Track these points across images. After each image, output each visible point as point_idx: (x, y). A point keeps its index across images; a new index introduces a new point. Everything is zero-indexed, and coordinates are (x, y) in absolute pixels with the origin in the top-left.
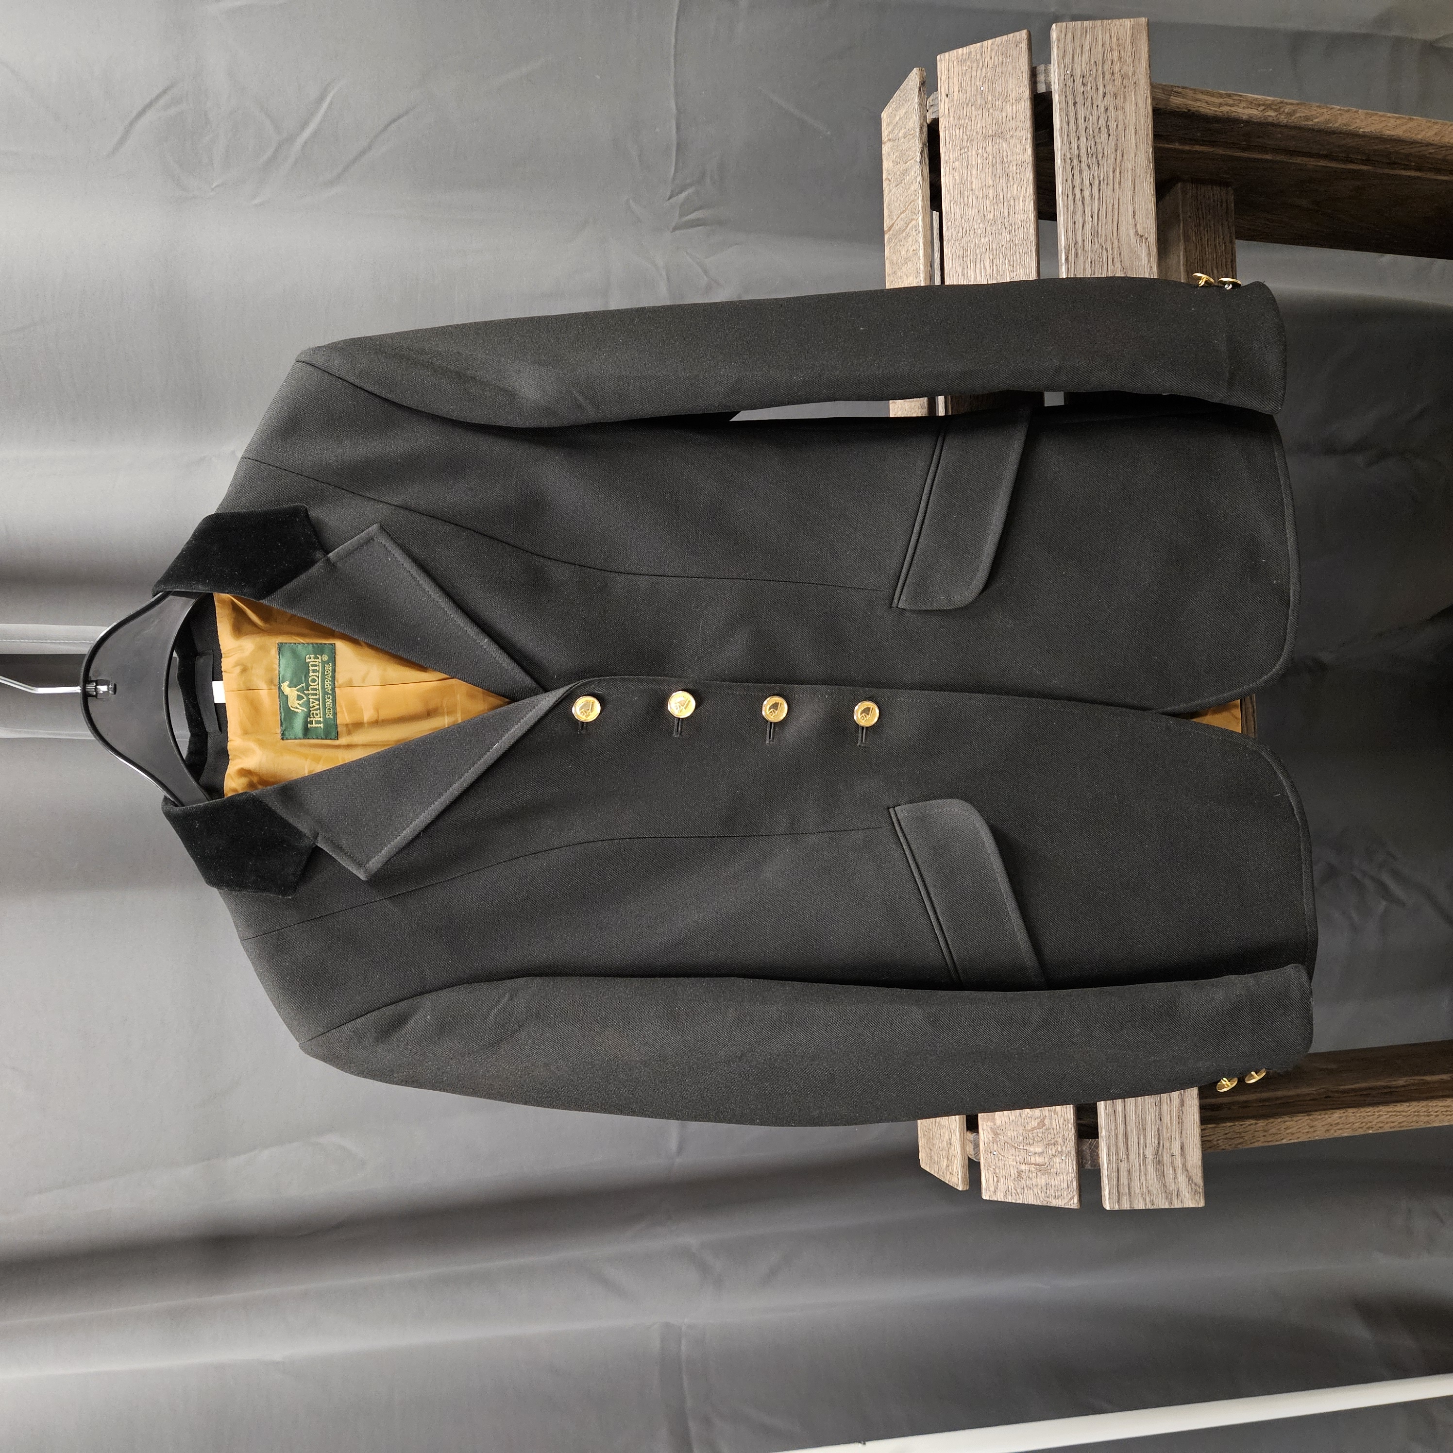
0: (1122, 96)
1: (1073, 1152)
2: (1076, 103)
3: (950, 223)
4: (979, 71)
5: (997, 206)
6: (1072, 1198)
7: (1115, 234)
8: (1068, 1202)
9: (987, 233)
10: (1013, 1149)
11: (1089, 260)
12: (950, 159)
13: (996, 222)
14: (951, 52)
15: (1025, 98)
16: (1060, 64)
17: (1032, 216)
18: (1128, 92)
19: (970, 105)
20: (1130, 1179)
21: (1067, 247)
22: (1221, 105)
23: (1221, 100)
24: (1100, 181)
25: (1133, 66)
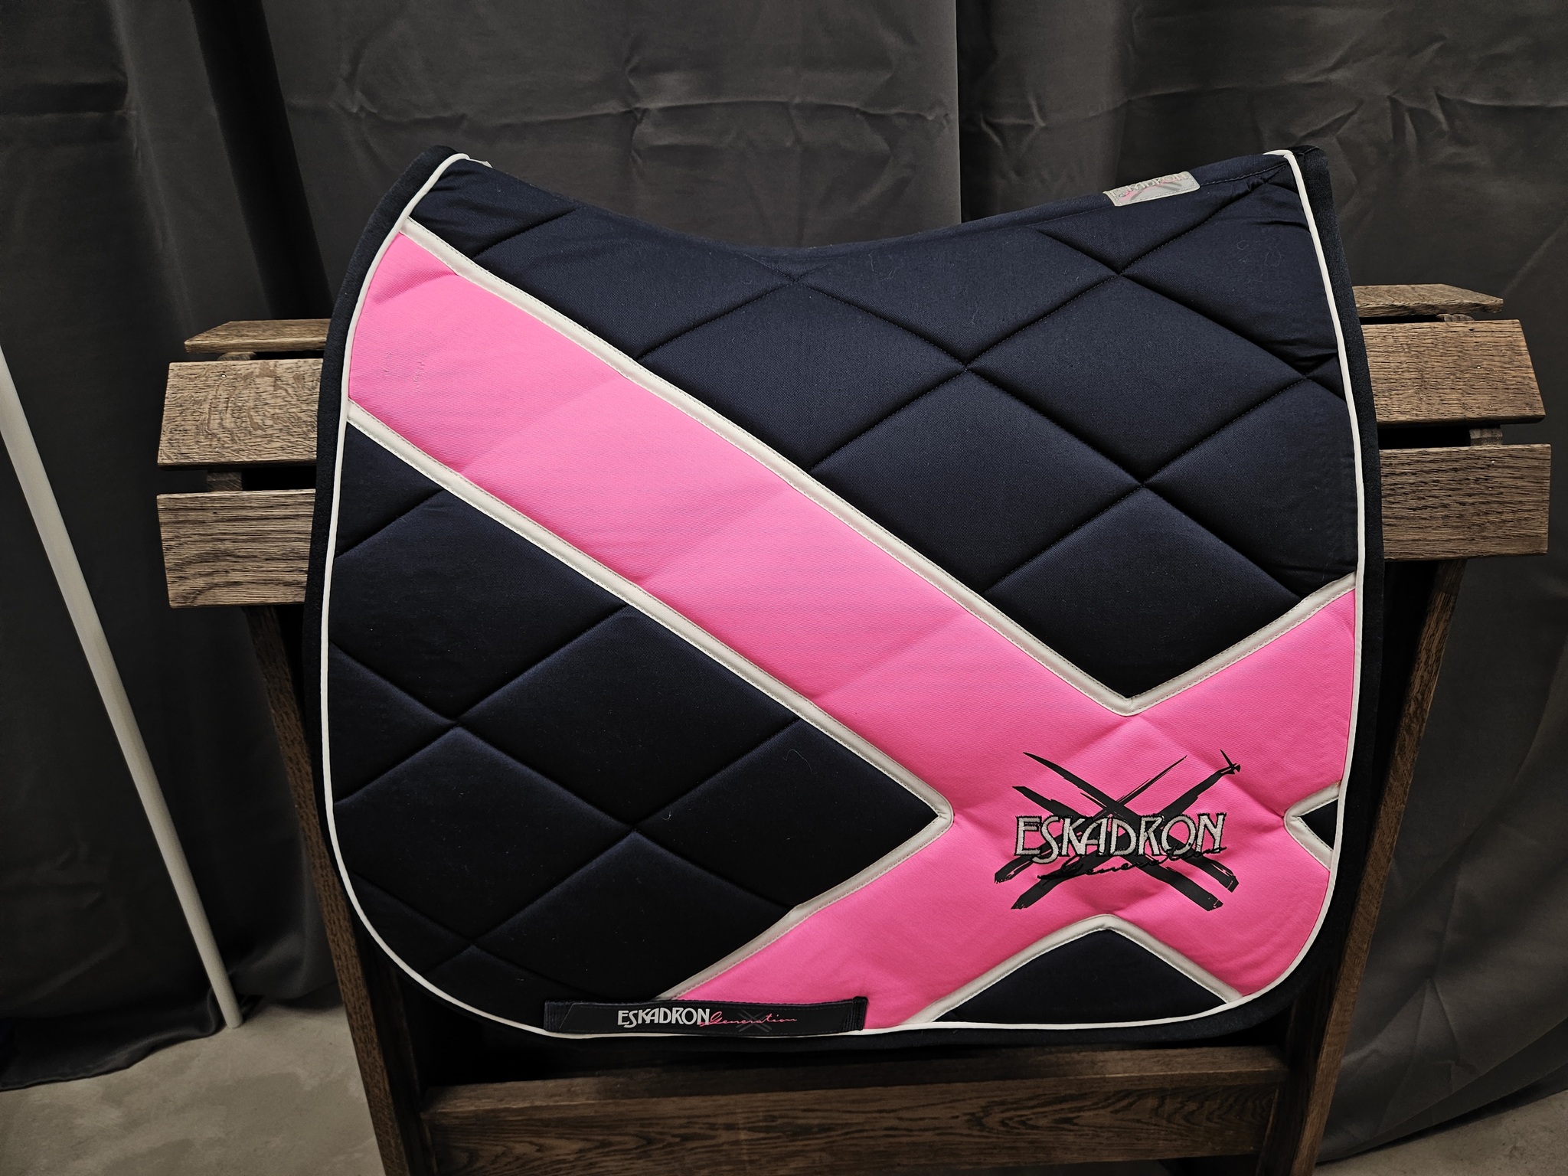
0: (1459, 524)
1: (223, 460)
2: (1456, 471)
4: (1498, 364)
6: (169, 458)
8: (165, 454)
10: (227, 396)
12: (1397, 333)
14: (1522, 333)
15: (1466, 414)
16: (1504, 452)
18: (1463, 532)
19: (1460, 354)
20: (194, 522)
22: (1429, 651)
23: (1434, 652)
25: (1493, 537)
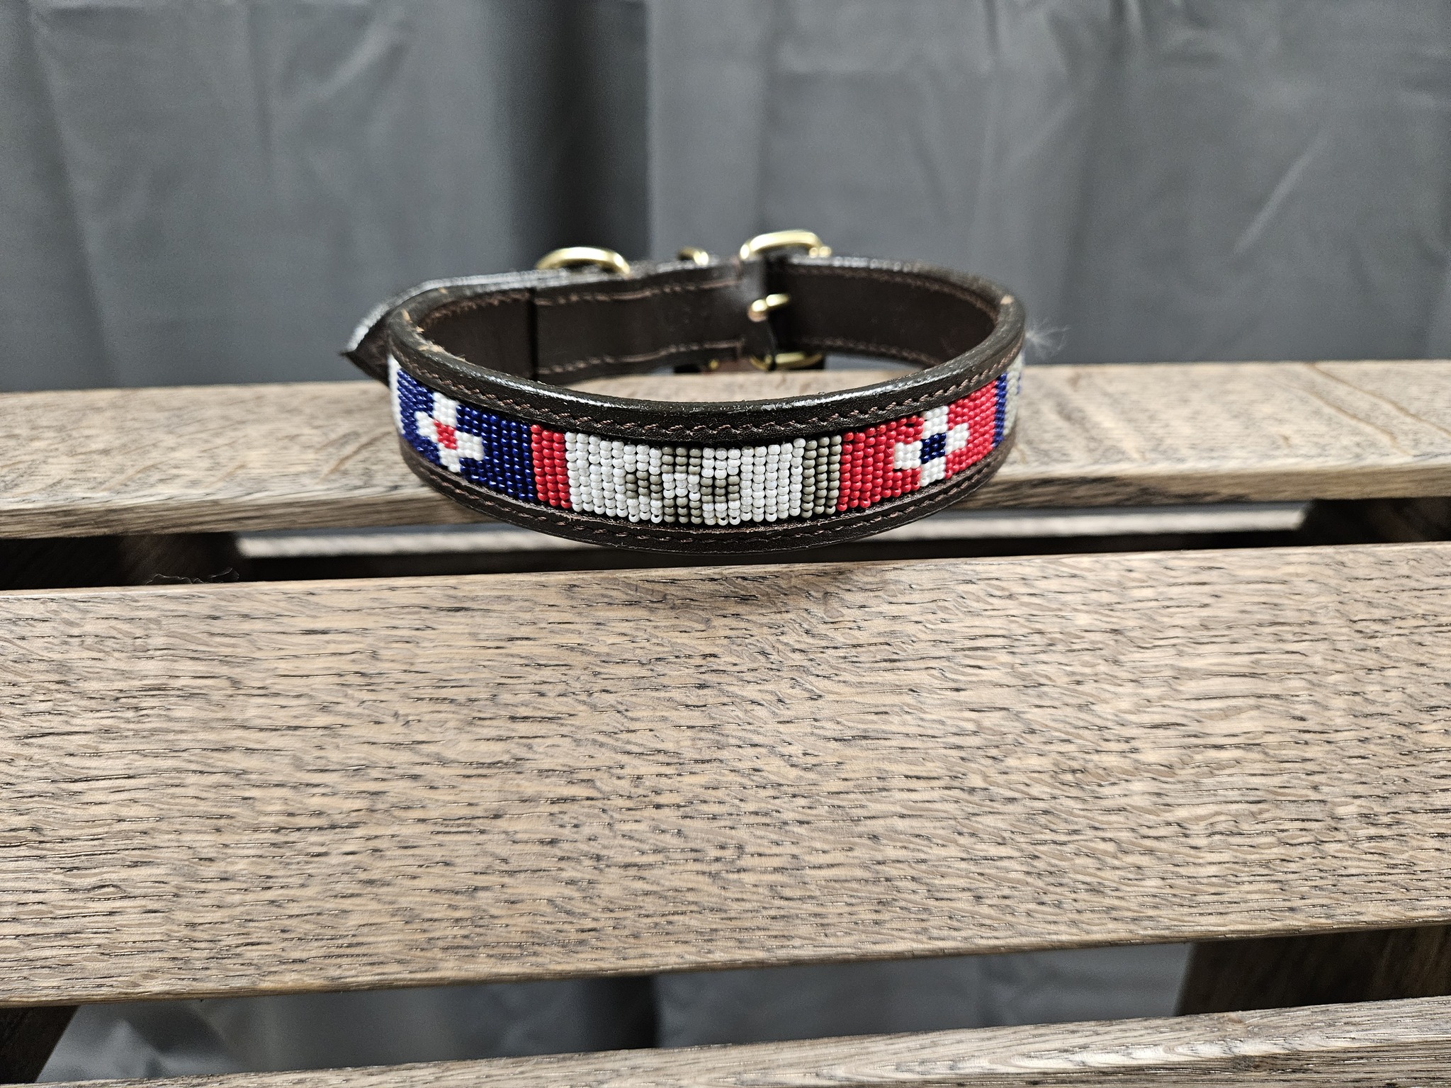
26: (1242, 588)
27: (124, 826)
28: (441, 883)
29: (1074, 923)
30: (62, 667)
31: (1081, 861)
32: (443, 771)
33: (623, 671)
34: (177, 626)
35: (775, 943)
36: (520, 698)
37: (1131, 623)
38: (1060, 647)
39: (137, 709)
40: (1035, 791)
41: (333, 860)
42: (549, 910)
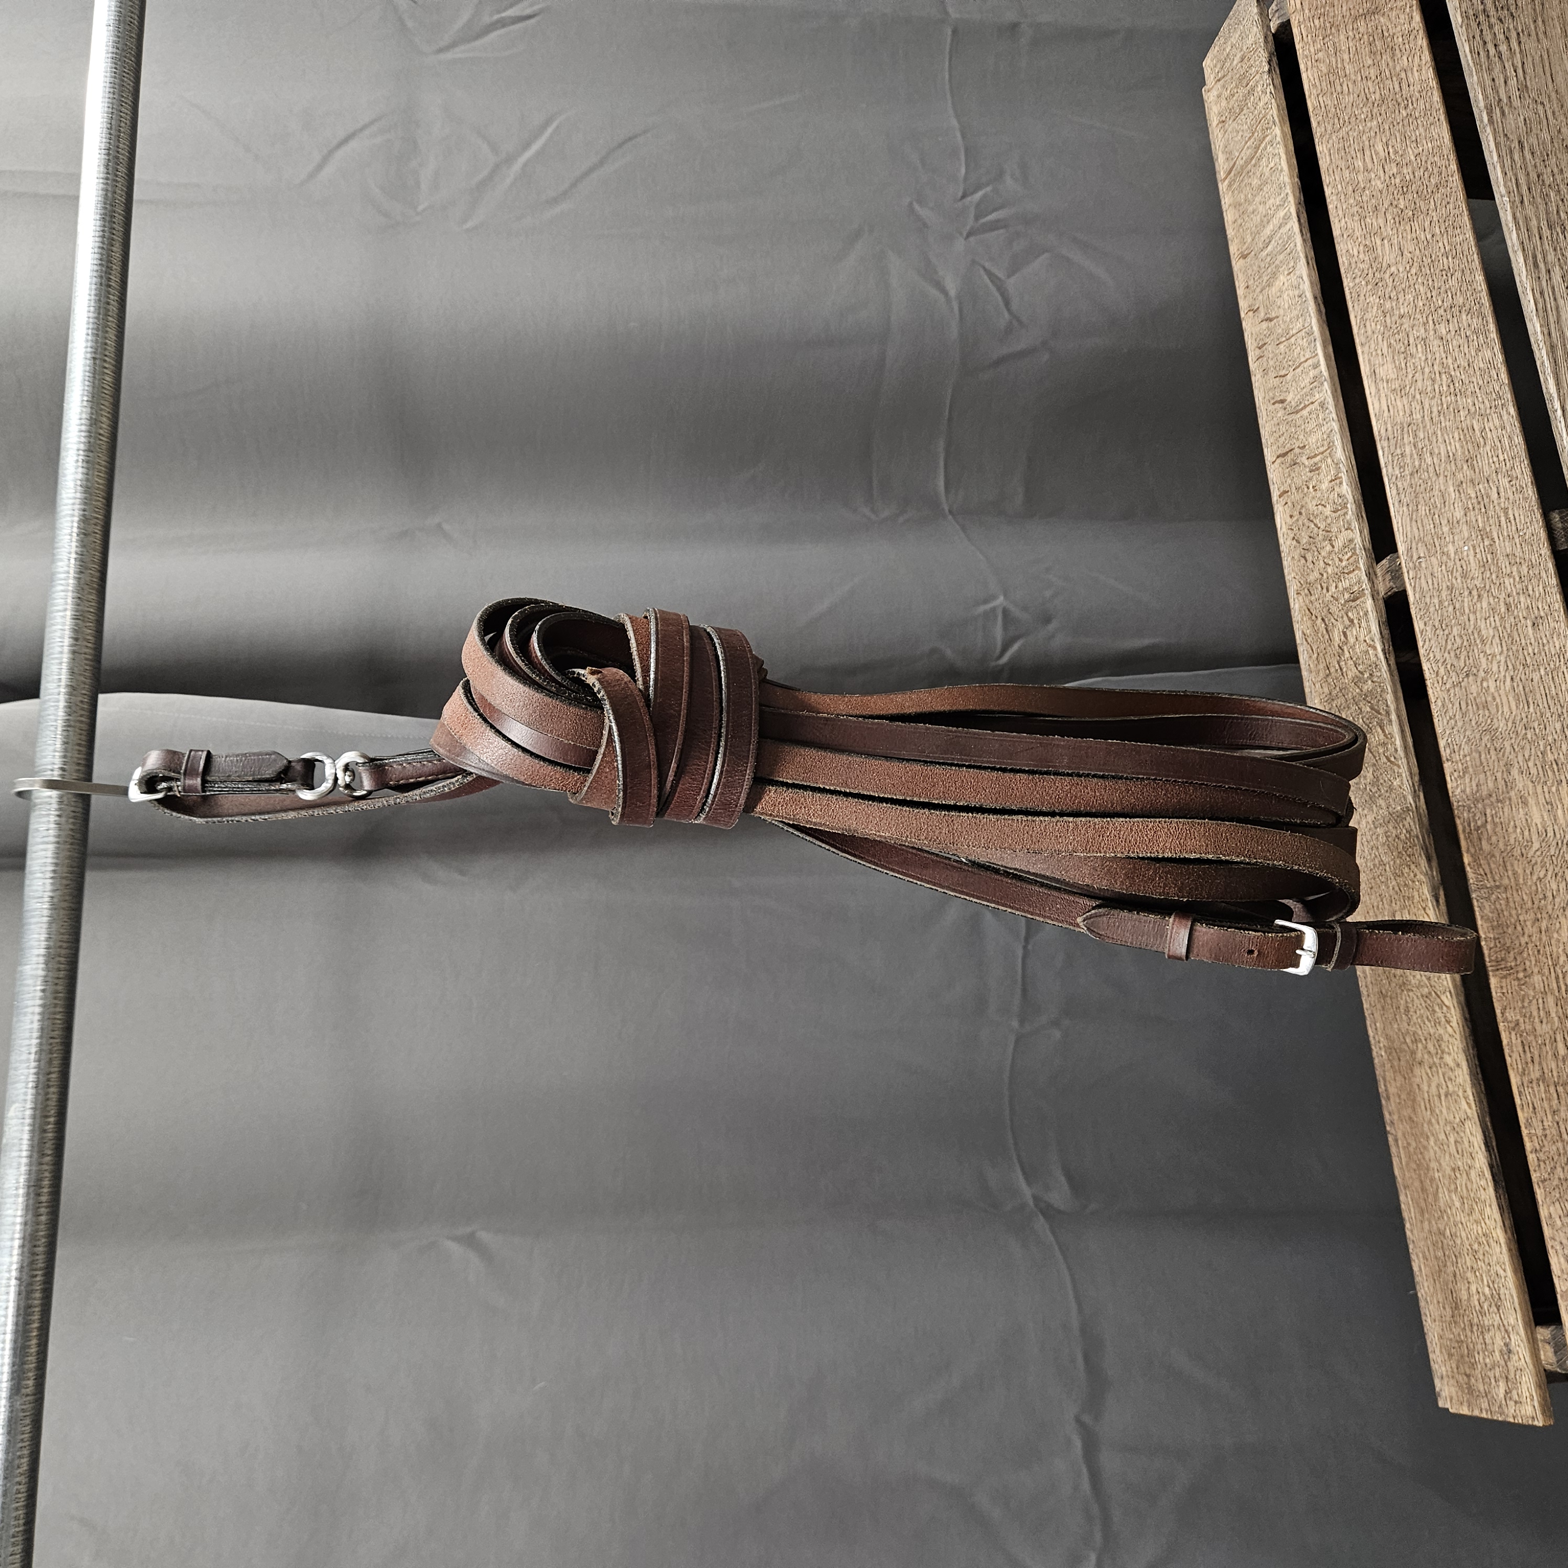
3: (1321, 118)
5: (1384, 84)
7: (1551, 87)
9: (1374, 115)
11: (1522, 117)
12: (1310, 52)
13: (1386, 102)
17: (1433, 83)
21: (1489, 107)
24: (1518, 34)
26: (1333, 161)
27: (1462, 437)
28: (1466, 346)
29: (1452, 176)
30: (1411, 474)
31: (1432, 180)
32: (1429, 358)
33: (1388, 321)
34: (1392, 448)
35: (1471, 253)
36: (1402, 345)
37: (1350, 188)
38: (1361, 204)
39: (1423, 448)
40: (1411, 198)
41: (1463, 377)
42: (1470, 315)
